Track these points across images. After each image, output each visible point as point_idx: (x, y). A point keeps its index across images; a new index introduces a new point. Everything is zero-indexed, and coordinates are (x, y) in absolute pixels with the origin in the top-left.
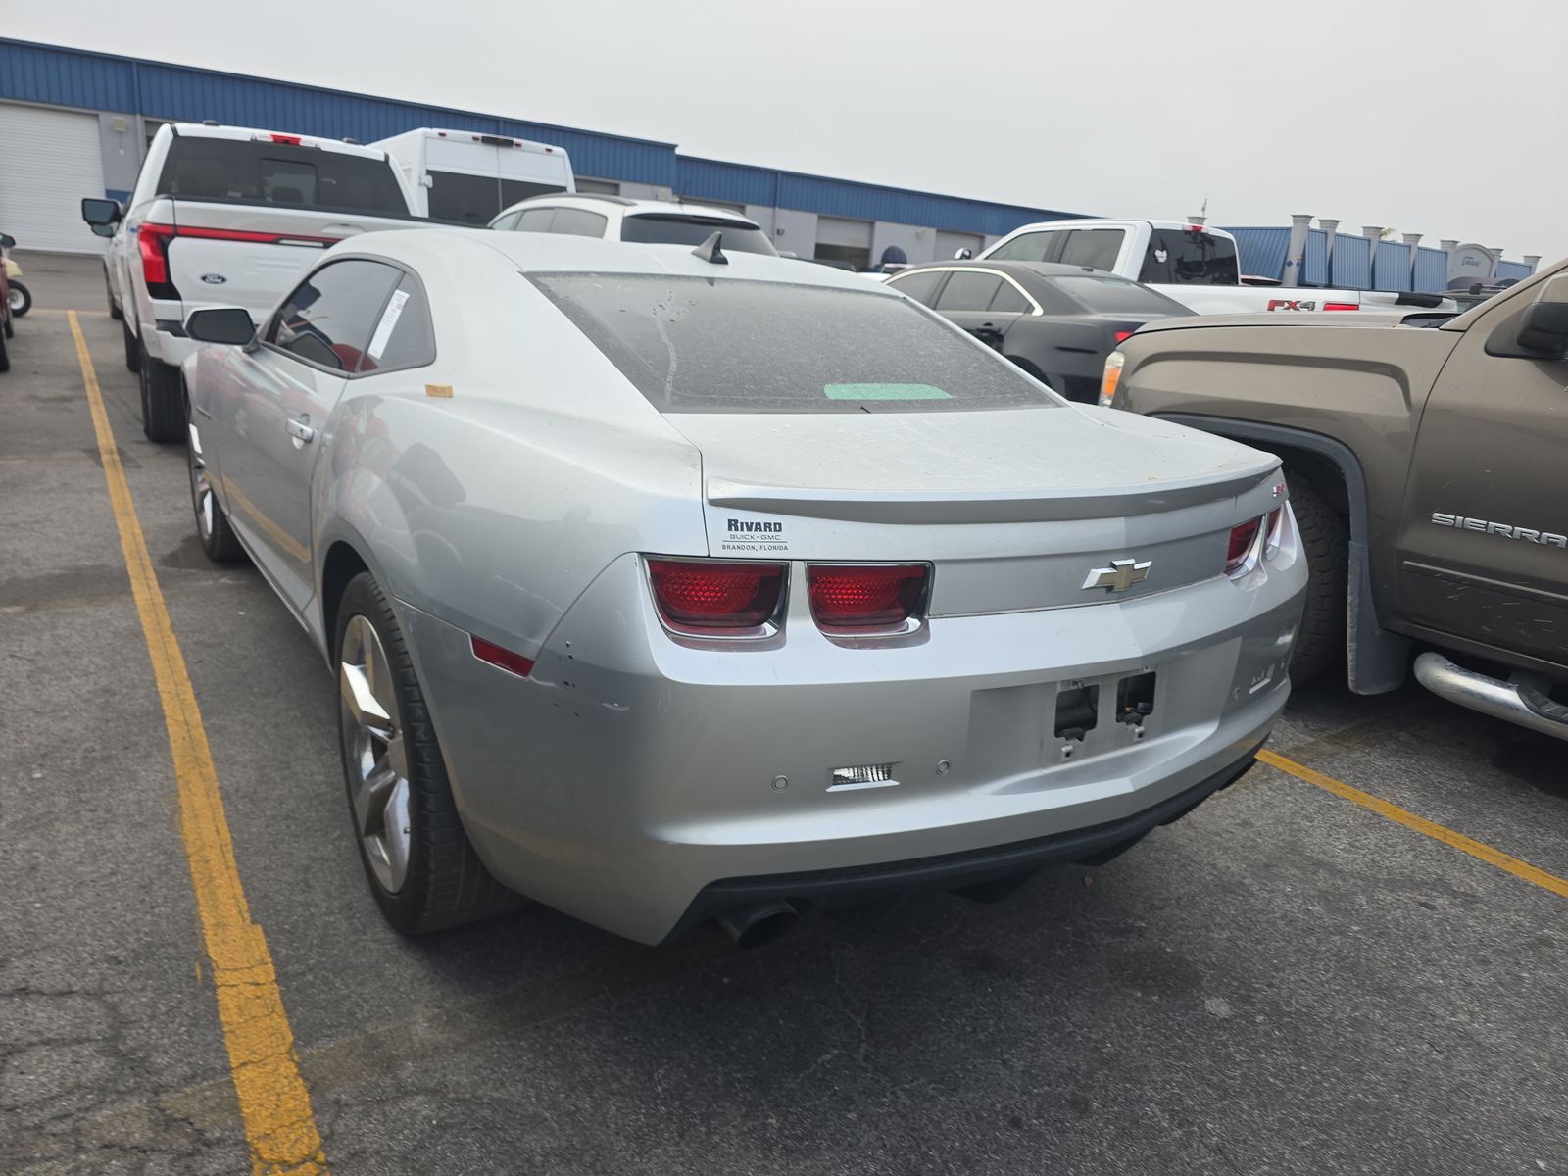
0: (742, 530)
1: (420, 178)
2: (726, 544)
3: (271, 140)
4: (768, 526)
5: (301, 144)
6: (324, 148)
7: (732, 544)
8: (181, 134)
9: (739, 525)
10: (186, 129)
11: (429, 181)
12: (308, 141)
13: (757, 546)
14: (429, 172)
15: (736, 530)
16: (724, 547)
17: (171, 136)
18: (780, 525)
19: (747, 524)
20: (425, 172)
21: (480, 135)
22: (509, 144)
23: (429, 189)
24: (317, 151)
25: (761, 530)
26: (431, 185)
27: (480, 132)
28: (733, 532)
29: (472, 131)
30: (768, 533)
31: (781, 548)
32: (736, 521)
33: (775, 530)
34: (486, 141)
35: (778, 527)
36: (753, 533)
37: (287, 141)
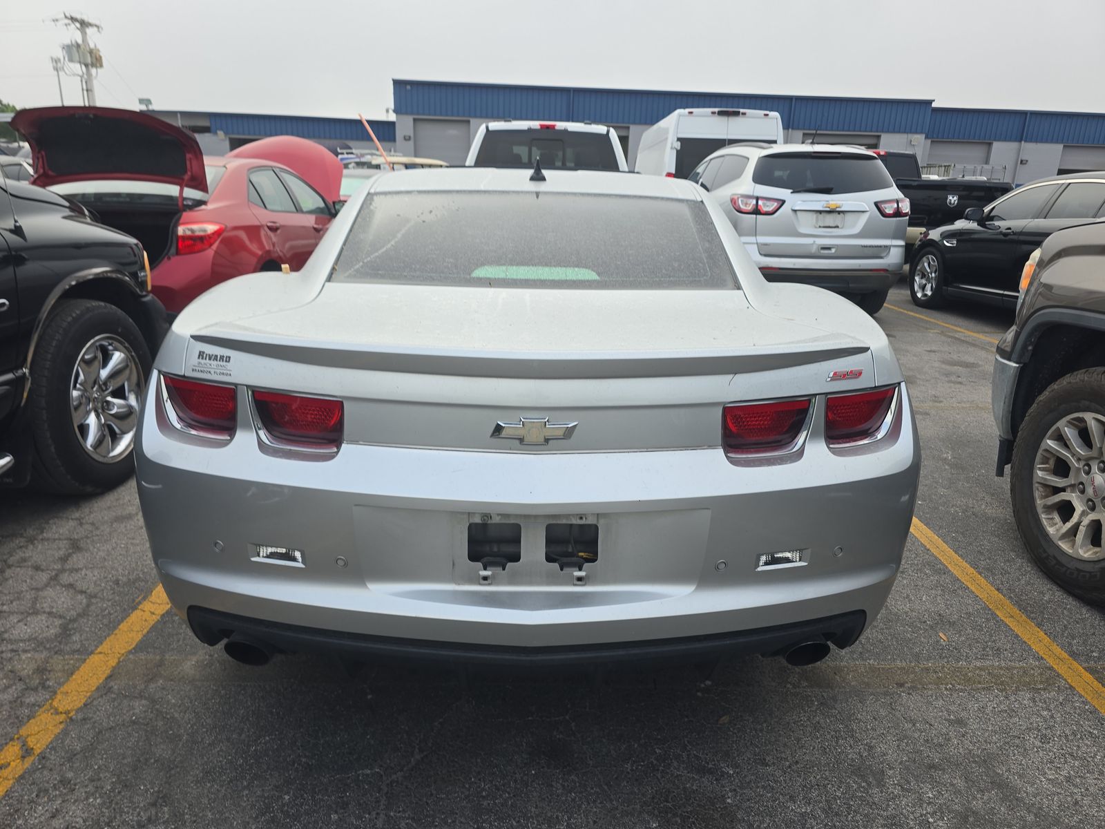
0: (206, 359)
1: (672, 144)
2: (194, 368)
3: (539, 127)
4: (222, 357)
5: (556, 128)
6: (570, 129)
7: (197, 369)
8: (490, 129)
9: (205, 356)
10: (495, 125)
11: (678, 145)
12: (560, 125)
13: (212, 372)
14: (679, 139)
15: (202, 358)
16: (193, 370)
17: (485, 130)
18: (230, 357)
19: (209, 355)
20: (676, 139)
21: (716, 110)
22: (737, 114)
23: (677, 151)
24: (565, 131)
25: (217, 360)
26: (679, 148)
27: (715, 107)
28: (200, 360)
29: (710, 107)
30: (221, 363)
31: (227, 374)
32: (204, 353)
33: (226, 361)
34: (720, 113)
35: (228, 359)
36: (212, 362)
37: (548, 127)
